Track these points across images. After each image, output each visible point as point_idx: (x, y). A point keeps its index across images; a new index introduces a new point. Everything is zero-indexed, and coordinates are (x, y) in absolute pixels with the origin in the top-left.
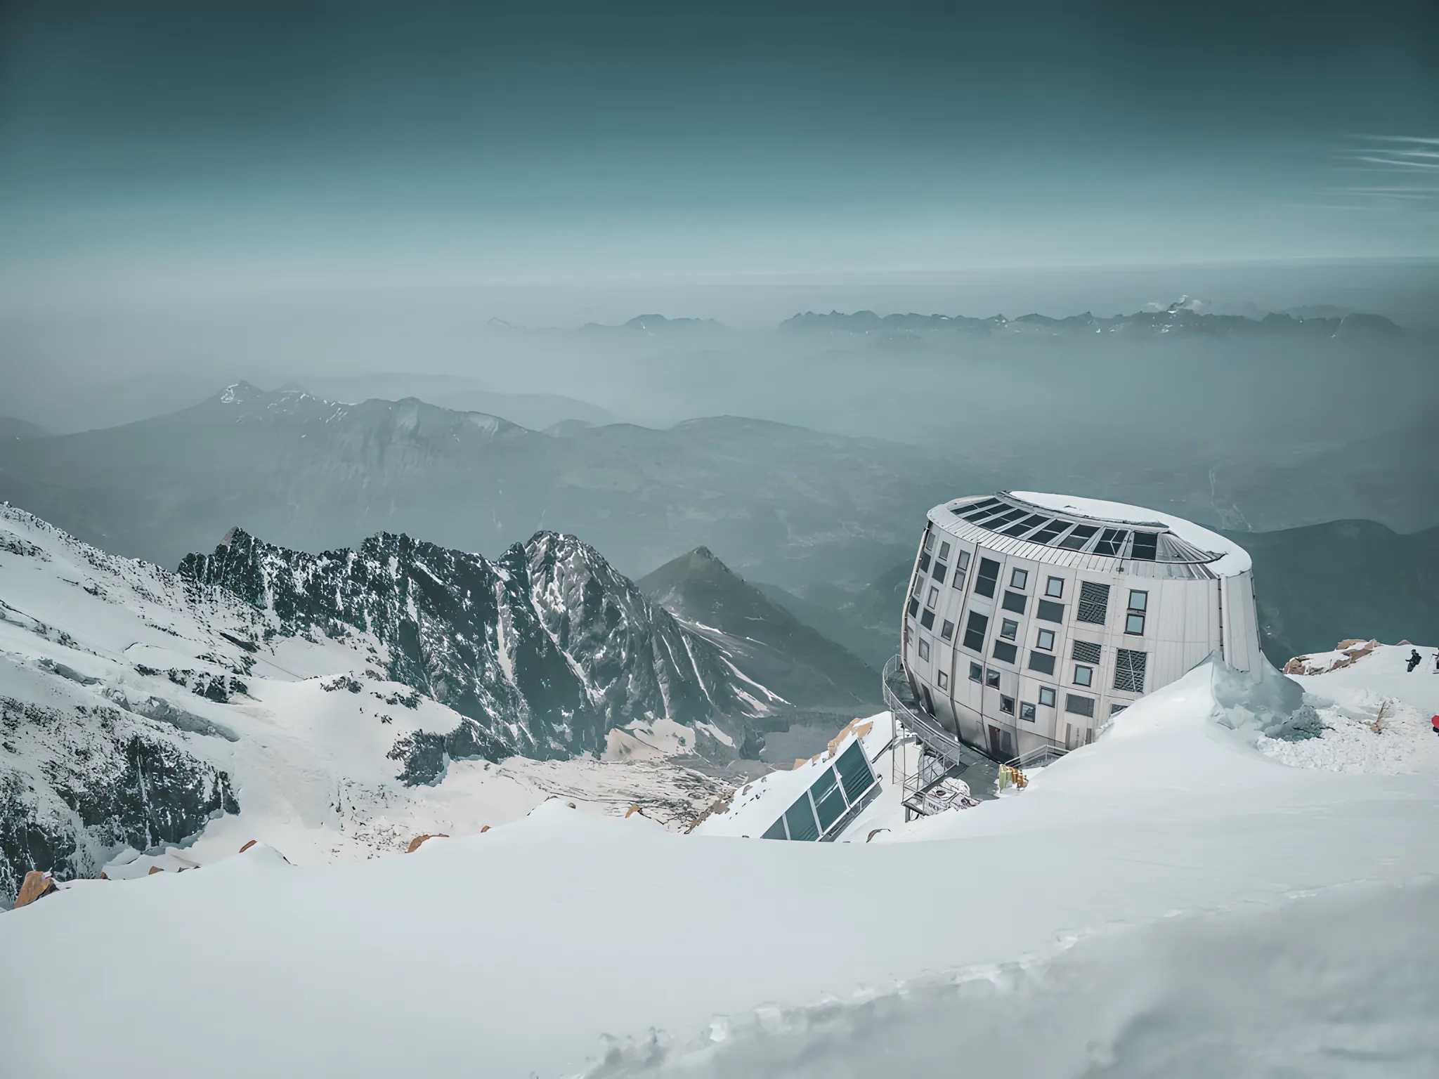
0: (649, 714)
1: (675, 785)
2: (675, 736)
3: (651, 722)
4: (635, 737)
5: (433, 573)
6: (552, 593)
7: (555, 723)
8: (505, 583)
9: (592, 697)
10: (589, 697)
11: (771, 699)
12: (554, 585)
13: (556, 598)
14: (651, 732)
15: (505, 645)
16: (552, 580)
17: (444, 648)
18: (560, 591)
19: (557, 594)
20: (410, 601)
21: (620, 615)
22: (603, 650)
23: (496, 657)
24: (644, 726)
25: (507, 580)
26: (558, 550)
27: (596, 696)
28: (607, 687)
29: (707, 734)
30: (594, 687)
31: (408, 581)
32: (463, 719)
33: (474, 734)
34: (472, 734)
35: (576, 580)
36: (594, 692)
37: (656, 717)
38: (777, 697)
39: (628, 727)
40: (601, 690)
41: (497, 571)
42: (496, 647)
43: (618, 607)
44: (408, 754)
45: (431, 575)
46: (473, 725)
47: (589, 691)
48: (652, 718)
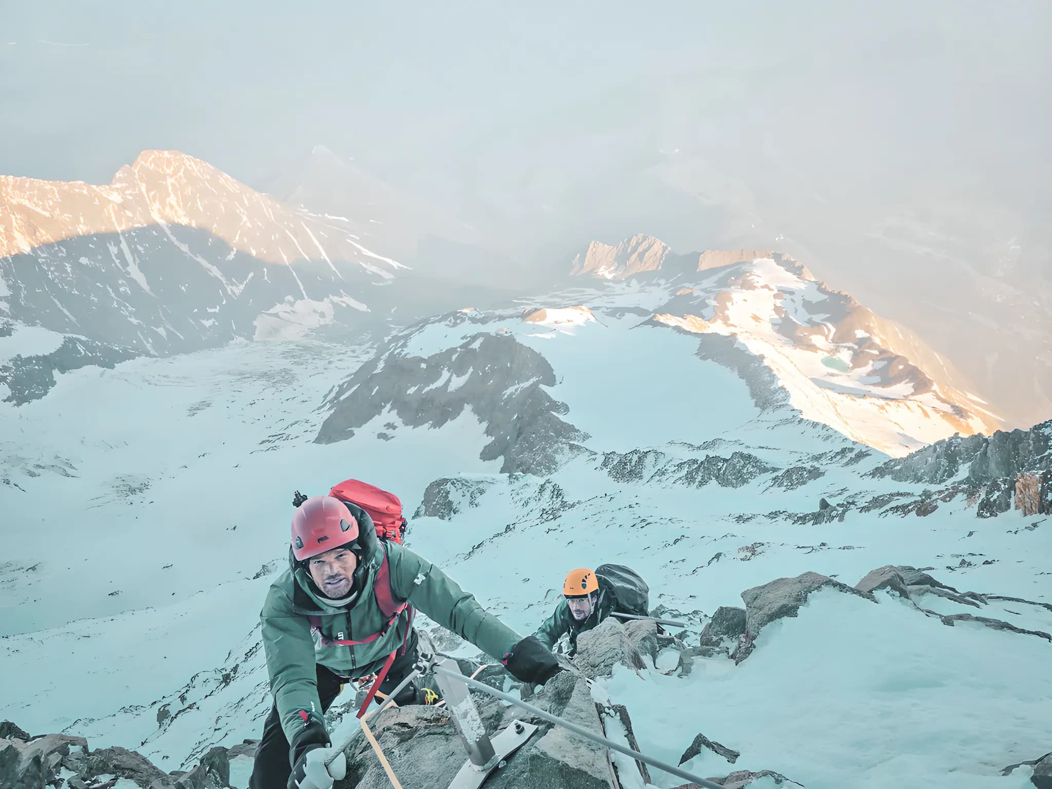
0: (289, 298)
1: (283, 357)
2: (315, 311)
3: (292, 304)
4: (281, 318)
5: (37, 205)
6: (172, 207)
7: (204, 319)
8: (118, 205)
9: (234, 294)
10: (230, 293)
11: (396, 268)
12: (172, 200)
13: (176, 212)
14: (294, 312)
15: (134, 261)
16: (169, 195)
17: (68, 273)
18: (179, 205)
19: (177, 207)
20: (17, 234)
21: (242, 219)
22: (233, 251)
23: (129, 273)
24: (288, 308)
25: (119, 202)
26: (167, 167)
27: (237, 292)
28: (245, 282)
29: (344, 305)
30: (233, 284)
31: (11, 218)
32: (65, 337)
33: (81, 348)
34: (79, 348)
35: (192, 193)
36: (234, 288)
37: (296, 300)
38: (401, 266)
39: (272, 311)
40: (241, 285)
41: (108, 195)
42: (125, 263)
43: (238, 211)
44: (10, 378)
45: (36, 210)
46: (79, 340)
47: (229, 289)
48: (293, 300)
